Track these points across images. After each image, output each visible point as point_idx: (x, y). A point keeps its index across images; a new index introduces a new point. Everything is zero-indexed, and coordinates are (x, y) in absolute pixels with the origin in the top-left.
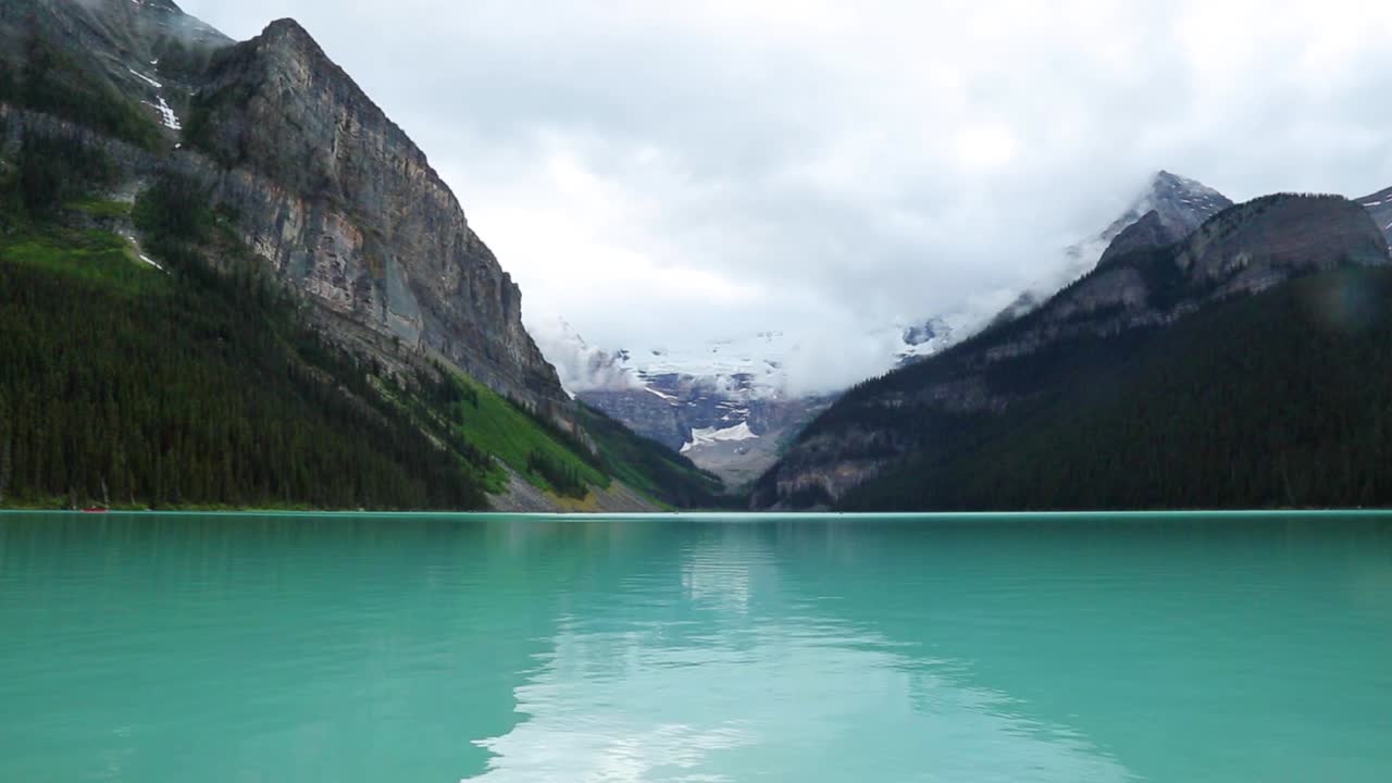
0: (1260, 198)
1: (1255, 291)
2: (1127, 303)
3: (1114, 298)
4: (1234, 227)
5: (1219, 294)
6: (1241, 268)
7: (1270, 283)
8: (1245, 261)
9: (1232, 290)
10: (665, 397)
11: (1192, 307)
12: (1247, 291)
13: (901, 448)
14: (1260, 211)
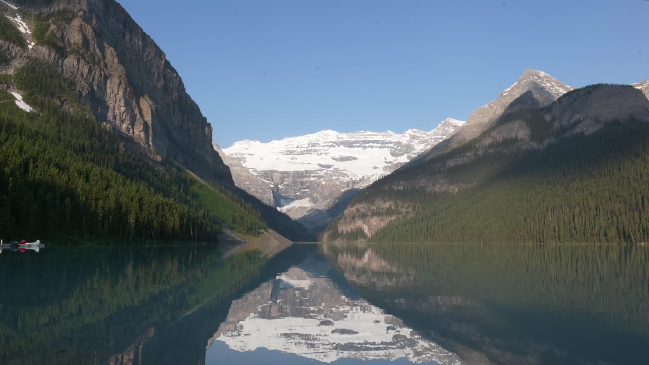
0: (589, 86)
1: (587, 133)
2: (519, 138)
3: (513, 135)
4: (576, 101)
5: (568, 134)
6: (579, 121)
7: (595, 130)
8: (581, 118)
9: (575, 132)
10: (267, 182)
11: (553, 140)
12: (582, 133)
13: (403, 210)
14: (589, 92)
